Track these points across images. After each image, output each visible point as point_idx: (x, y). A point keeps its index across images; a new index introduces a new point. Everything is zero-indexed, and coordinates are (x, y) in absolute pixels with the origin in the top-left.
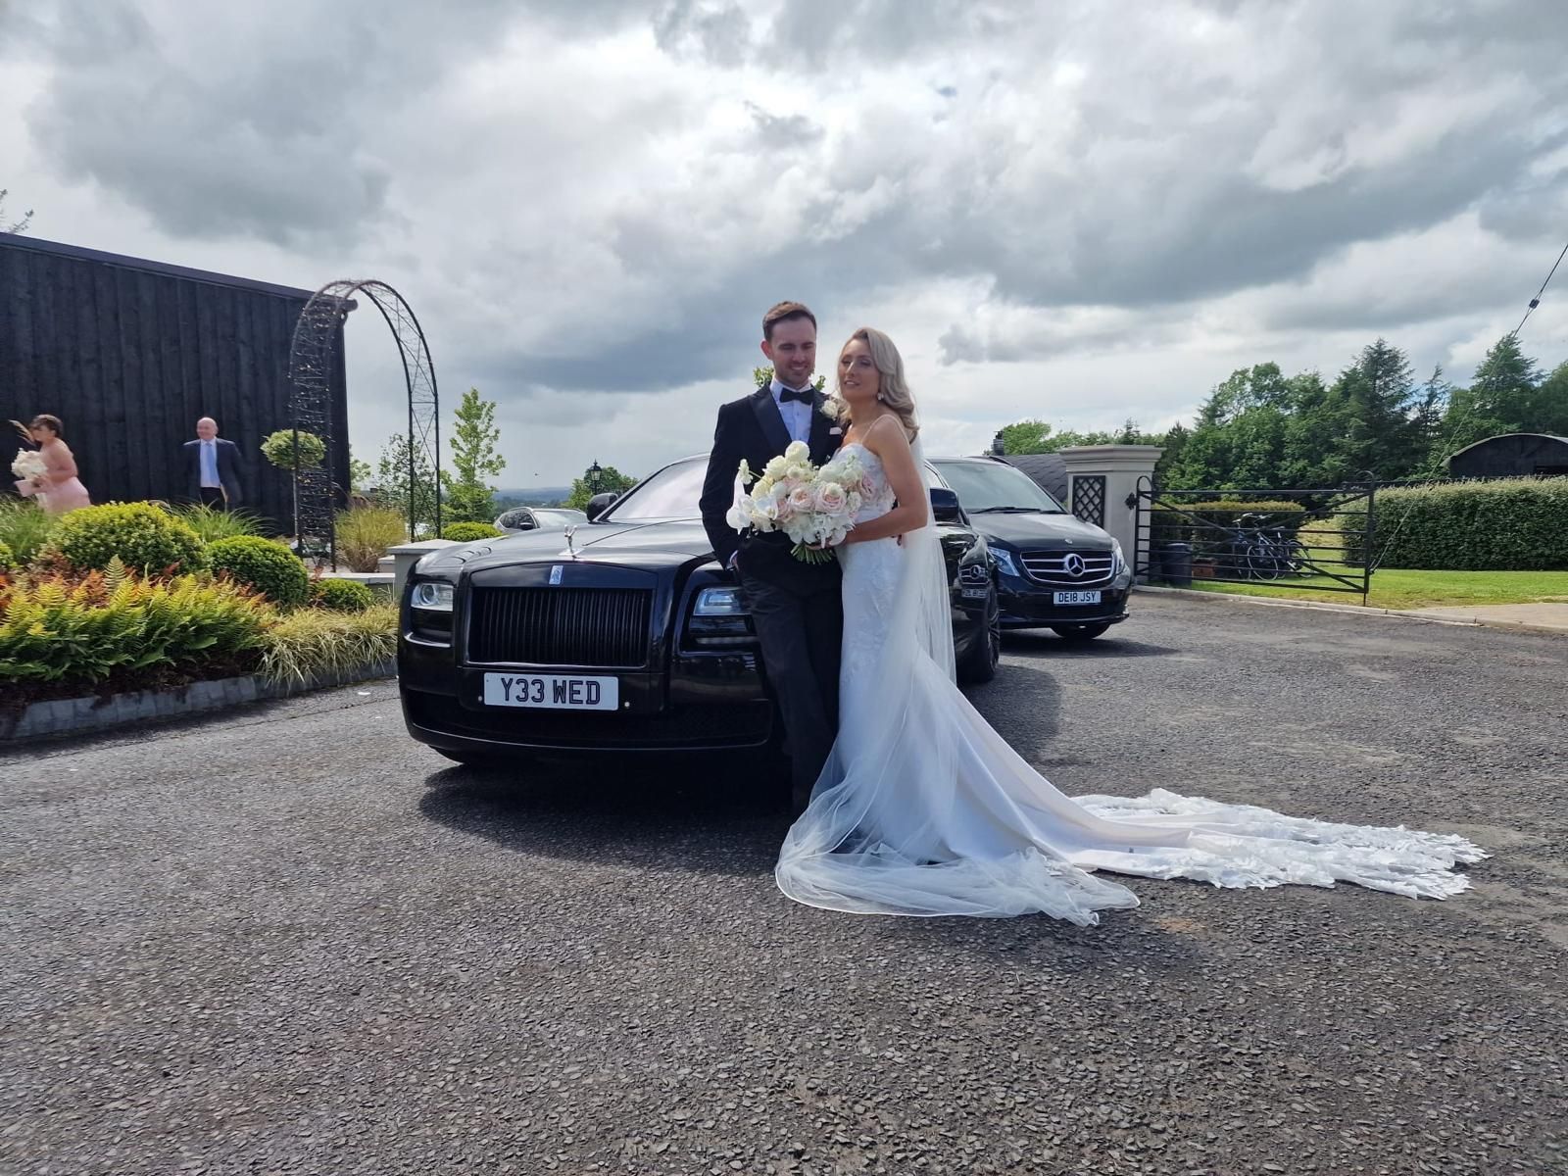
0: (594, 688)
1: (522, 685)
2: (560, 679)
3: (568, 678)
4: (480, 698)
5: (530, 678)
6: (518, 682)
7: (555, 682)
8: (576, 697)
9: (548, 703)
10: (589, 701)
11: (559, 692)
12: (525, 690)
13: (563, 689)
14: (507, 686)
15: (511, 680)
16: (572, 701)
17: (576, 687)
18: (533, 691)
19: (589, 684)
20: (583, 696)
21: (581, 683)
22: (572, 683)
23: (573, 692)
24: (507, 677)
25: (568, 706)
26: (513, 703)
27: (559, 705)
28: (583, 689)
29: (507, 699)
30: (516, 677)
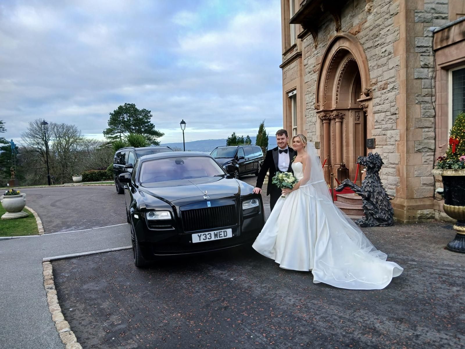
0: (225, 232)
1: (205, 236)
2: (216, 232)
4: (190, 242)
5: (207, 233)
6: (203, 235)
7: (214, 233)
8: (221, 236)
9: (213, 239)
10: (224, 236)
11: (216, 235)
13: (217, 234)
14: (200, 237)
16: (220, 237)
17: (220, 233)
18: (208, 236)
21: (222, 232)
22: (219, 232)
24: (199, 234)
26: (202, 241)
27: (216, 239)
28: (222, 233)
29: (200, 240)
30: (202, 234)
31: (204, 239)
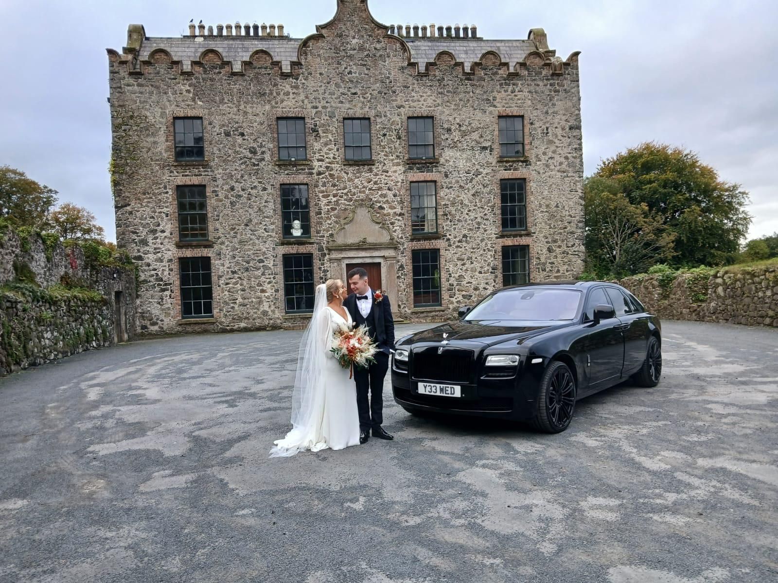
1: (430, 387)
2: (442, 386)
3: (444, 386)
4: (416, 391)
5: (432, 385)
7: (440, 387)
9: (438, 394)
10: (451, 394)
11: (442, 390)
12: (431, 389)
14: (425, 387)
16: (446, 393)
18: (433, 389)
19: (451, 388)
20: (449, 392)
21: (448, 387)
22: (445, 388)
23: (446, 390)
24: (425, 384)
25: (444, 395)
26: (427, 393)
27: (442, 395)
28: (449, 389)
29: (425, 391)
30: (428, 384)
31: (429, 391)
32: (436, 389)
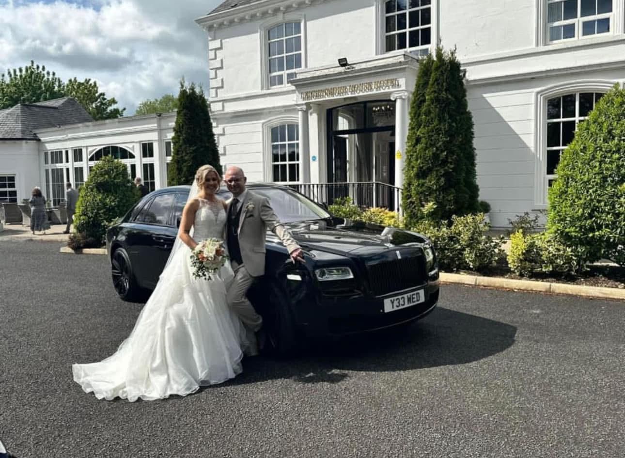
2: (408, 295)
3: (411, 294)
4: (381, 311)
5: (400, 297)
6: (397, 300)
8: (414, 300)
9: (406, 305)
10: (417, 301)
11: (409, 300)
12: (399, 303)
13: (410, 298)
14: (393, 303)
15: (394, 300)
16: (414, 302)
18: (402, 302)
19: (417, 294)
20: (415, 300)
21: (415, 294)
22: (413, 295)
23: (413, 298)
24: (392, 299)
25: (412, 304)
26: (396, 309)
27: (410, 305)
28: (415, 296)
29: (393, 307)
30: (395, 298)
31: (397, 306)
32: (404, 301)
